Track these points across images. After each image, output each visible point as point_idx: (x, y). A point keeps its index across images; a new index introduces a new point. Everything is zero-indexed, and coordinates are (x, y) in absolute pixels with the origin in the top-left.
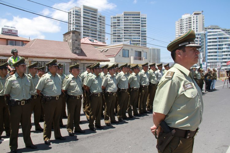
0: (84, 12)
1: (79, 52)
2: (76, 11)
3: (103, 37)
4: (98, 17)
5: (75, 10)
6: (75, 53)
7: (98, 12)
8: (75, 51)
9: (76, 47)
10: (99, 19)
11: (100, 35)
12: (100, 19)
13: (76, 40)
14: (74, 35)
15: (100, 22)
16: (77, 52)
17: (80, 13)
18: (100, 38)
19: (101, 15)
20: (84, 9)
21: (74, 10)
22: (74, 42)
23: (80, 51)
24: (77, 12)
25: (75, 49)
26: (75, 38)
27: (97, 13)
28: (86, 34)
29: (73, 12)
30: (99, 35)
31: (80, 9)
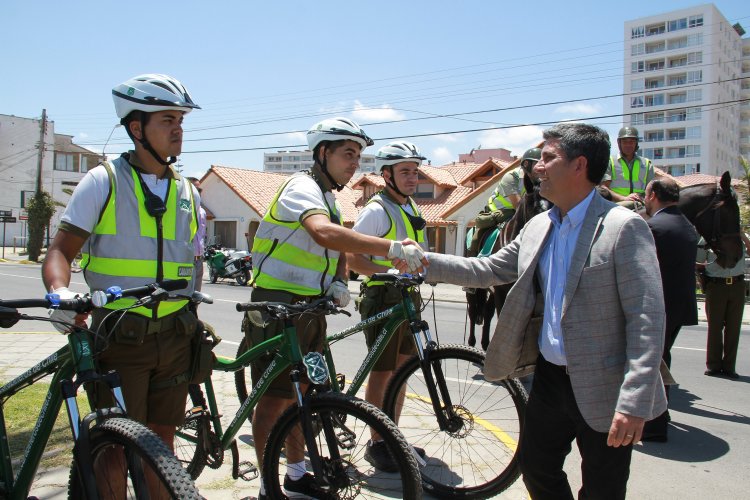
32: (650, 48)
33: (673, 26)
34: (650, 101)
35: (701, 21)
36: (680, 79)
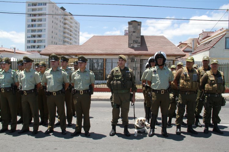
1: (138, 46)
6: (133, 48)
8: (132, 45)
9: (134, 41)
13: (134, 32)
14: (131, 26)
16: (136, 46)
22: (132, 35)
23: (140, 45)
25: (132, 42)
26: (132, 30)
32: (33, 10)
33: (39, 5)
34: (32, 26)
35: (46, 4)
36: (40, 20)
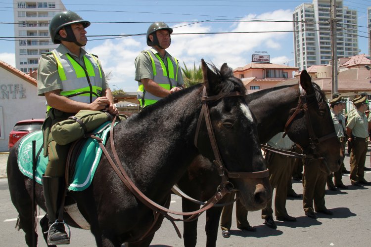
0: (320, 10)
2: (306, 11)
3: (354, 47)
4: (344, 13)
5: (305, 9)
7: (344, 6)
10: (346, 17)
11: (349, 45)
12: (348, 17)
15: (348, 22)
17: (313, 12)
18: (349, 49)
19: (349, 10)
20: (319, 5)
21: (303, 9)
24: (308, 11)
27: (342, 8)
28: (325, 45)
29: (302, 12)
30: (347, 44)
31: (313, 6)
32: (28, 14)
33: (40, 5)
35: (54, 5)
